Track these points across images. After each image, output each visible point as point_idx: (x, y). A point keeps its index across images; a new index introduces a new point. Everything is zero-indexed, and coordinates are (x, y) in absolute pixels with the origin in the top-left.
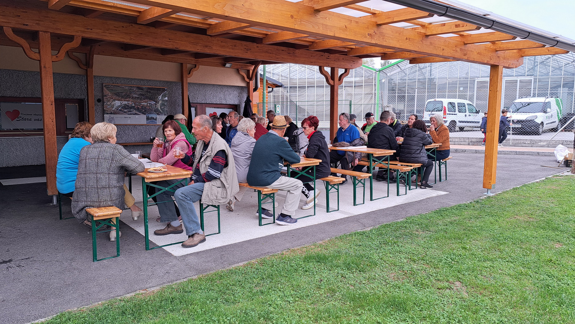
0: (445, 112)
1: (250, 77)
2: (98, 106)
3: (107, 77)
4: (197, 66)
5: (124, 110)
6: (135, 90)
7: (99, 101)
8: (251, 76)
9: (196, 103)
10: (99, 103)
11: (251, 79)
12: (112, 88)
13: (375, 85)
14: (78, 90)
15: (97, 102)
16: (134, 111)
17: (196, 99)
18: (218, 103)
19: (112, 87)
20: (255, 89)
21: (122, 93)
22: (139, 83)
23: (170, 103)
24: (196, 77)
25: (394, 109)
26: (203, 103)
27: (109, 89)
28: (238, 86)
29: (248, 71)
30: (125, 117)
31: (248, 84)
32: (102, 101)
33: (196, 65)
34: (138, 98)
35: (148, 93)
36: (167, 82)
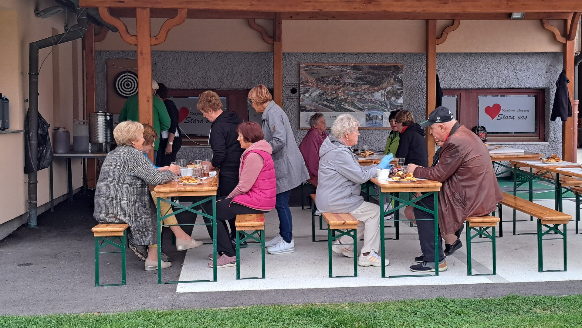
2: (292, 99)
3: (306, 54)
4: (456, 22)
5: (331, 105)
6: (348, 71)
7: (294, 91)
8: (568, 30)
9: (458, 89)
10: (294, 95)
11: (568, 38)
12: (313, 69)
14: (264, 75)
15: (290, 94)
16: (345, 106)
17: (458, 81)
20: (580, 57)
21: (328, 77)
22: (356, 60)
23: (408, 91)
27: (307, 72)
28: (547, 53)
29: (566, 21)
30: (331, 117)
31: (564, 46)
32: (298, 91)
33: (453, 21)
34: (353, 84)
35: (370, 75)
36: (405, 54)
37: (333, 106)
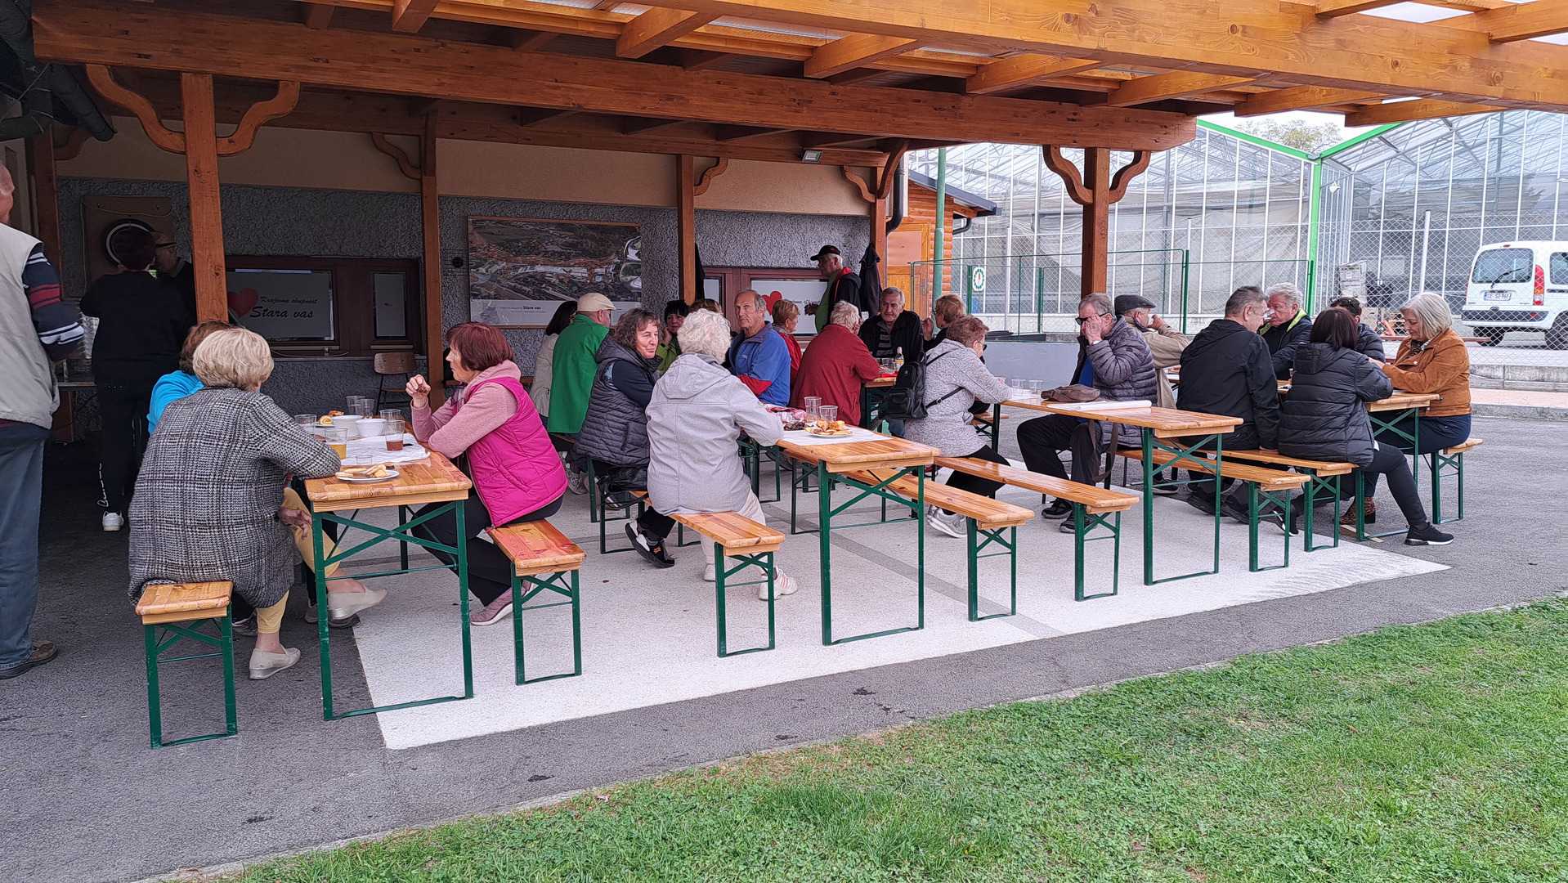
0: (1539, 286)
1: (878, 188)
2: (455, 276)
3: (478, 199)
4: (722, 162)
5: (524, 288)
6: (551, 232)
7: (457, 263)
8: (879, 184)
9: (722, 267)
10: (458, 270)
11: (878, 193)
12: (491, 228)
13: (1306, 202)
14: (402, 234)
15: (451, 267)
16: (548, 289)
17: (722, 255)
18: (786, 265)
19: (491, 225)
20: (893, 224)
21: (517, 241)
22: (564, 214)
23: (649, 268)
24: (717, 194)
25: (1373, 275)
26: (741, 268)
27: (483, 230)
28: (845, 216)
29: (874, 170)
30: (525, 308)
31: (872, 207)
32: (465, 263)
33: (718, 158)
34: (560, 254)
35: (588, 240)
36: (641, 209)
37: (528, 289)
